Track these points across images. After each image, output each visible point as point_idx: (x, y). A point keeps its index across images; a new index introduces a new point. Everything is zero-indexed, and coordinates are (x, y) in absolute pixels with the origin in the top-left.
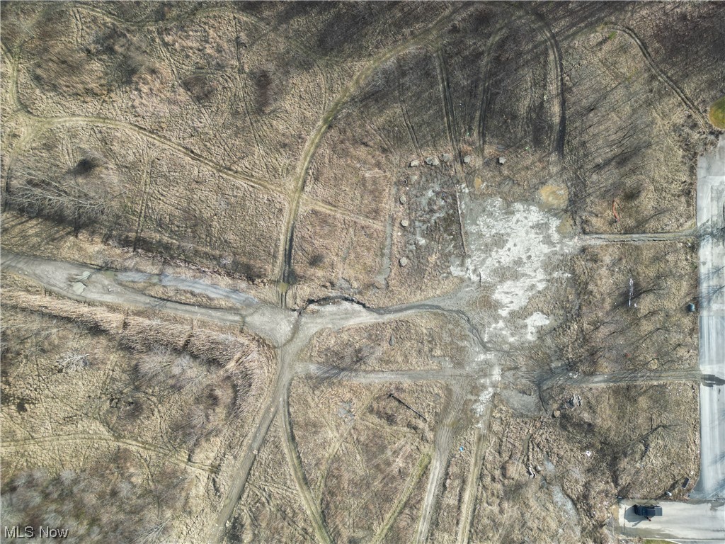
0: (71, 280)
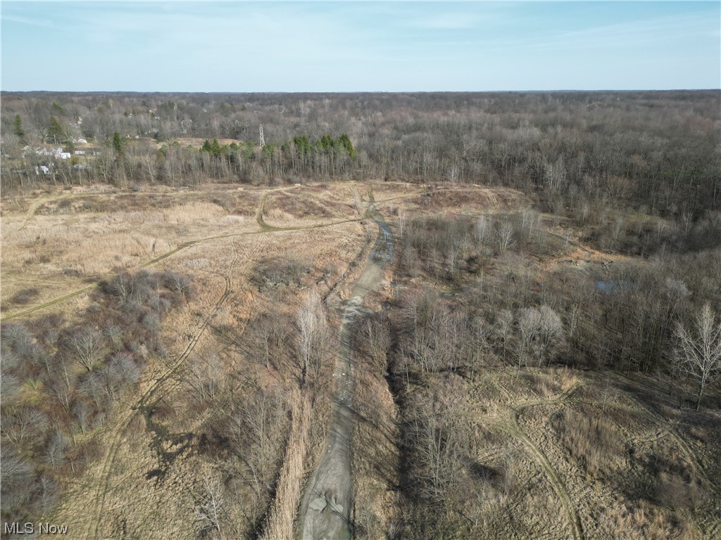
0: (328, 495)
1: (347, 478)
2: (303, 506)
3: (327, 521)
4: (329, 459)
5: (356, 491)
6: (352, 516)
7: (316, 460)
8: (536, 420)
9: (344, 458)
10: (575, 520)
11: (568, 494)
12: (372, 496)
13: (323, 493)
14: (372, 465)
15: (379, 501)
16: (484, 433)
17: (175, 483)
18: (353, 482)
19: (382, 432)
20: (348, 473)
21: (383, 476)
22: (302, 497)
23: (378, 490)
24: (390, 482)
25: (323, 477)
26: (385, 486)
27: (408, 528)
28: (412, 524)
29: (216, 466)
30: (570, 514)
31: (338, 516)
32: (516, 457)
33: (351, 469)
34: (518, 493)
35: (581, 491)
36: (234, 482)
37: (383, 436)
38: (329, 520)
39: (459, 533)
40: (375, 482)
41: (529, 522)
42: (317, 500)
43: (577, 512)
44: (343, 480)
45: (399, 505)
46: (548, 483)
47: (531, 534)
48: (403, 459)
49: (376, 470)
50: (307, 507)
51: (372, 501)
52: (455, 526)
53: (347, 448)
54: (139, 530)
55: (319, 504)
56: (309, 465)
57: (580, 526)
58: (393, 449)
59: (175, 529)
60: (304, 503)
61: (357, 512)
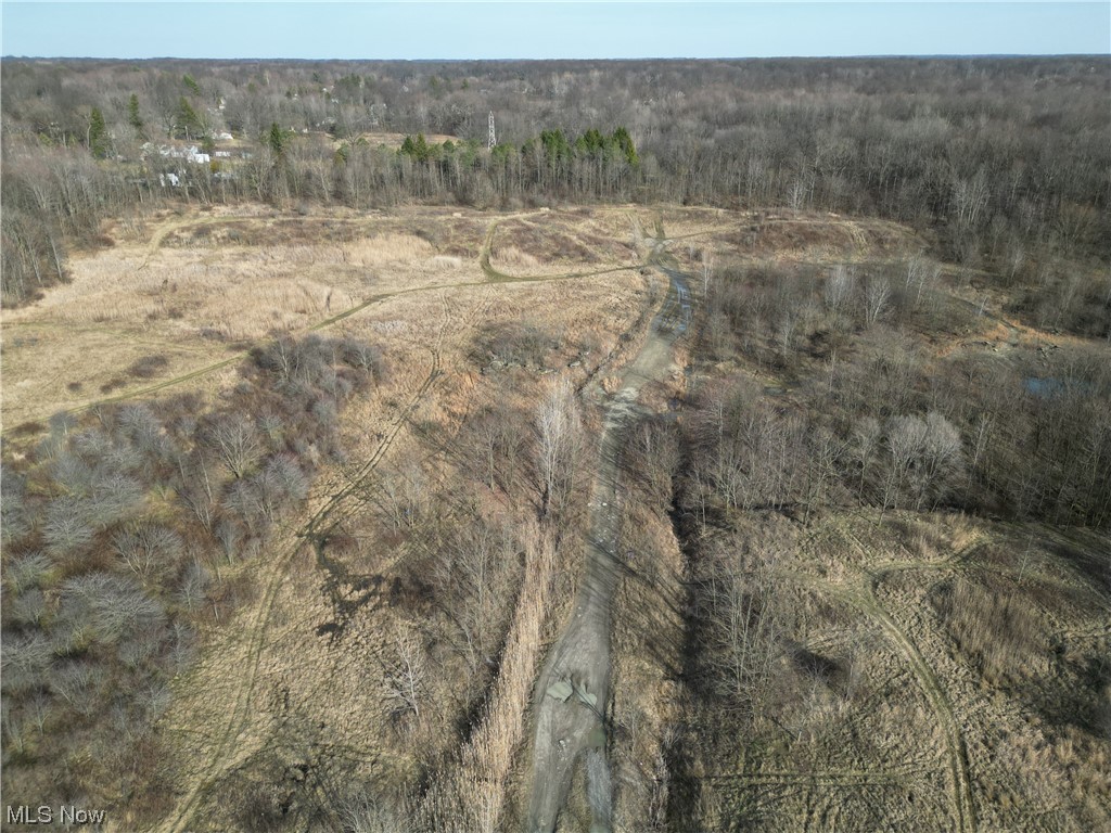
0: (575, 678)
1: (604, 657)
2: (538, 692)
3: (572, 716)
4: (578, 627)
5: (617, 676)
6: (609, 712)
7: (559, 627)
8: (905, 592)
9: (601, 627)
10: (957, 747)
11: (949, 708)
12: (641, 687)
13: (569, 675)
14: (643, 641)
15: (652, 694)
16: (820, 607)
17: (357, 643)
18: (613, 663)
19: (660, 593)
20: (606, 649)
21: (659, 658)
22: (538, 678)
23: (650, 677)
24: (668, 667)
25: (568, 652)
26: (661, 672)
27: (694, 735)
28: (699, 731)
29: (414, 624)
30: (950, 737)
31: (588, 711)
32: (869, 645)
33: (611, 644)
34: (869, 700)
35: (971, 704)
36: (440, 650)
37: (662, 600)
38: (576, 714)
39: (770, 750)
40: (647, 666)
41: (882, 743)
42: (559, 685)
43: (961, 735)
44: (598, 659)
45: (681, 701)
46: (918, 689)
47: (885, 761)
48: (690, 636)
49: (648, 648)
50: (544, 693)
51: (641, 692)
52: (765, 739)
53: (605, 612)
54: (305, 705)
55: (562, 690)
56: (548, 634)
57: (965, 756)
58: (676, 619)
59: (356, 707)
60: (540, 687)
61: (617, 706)
